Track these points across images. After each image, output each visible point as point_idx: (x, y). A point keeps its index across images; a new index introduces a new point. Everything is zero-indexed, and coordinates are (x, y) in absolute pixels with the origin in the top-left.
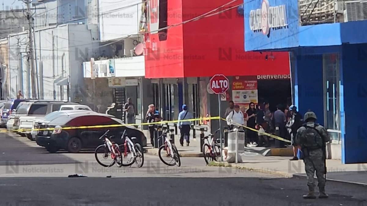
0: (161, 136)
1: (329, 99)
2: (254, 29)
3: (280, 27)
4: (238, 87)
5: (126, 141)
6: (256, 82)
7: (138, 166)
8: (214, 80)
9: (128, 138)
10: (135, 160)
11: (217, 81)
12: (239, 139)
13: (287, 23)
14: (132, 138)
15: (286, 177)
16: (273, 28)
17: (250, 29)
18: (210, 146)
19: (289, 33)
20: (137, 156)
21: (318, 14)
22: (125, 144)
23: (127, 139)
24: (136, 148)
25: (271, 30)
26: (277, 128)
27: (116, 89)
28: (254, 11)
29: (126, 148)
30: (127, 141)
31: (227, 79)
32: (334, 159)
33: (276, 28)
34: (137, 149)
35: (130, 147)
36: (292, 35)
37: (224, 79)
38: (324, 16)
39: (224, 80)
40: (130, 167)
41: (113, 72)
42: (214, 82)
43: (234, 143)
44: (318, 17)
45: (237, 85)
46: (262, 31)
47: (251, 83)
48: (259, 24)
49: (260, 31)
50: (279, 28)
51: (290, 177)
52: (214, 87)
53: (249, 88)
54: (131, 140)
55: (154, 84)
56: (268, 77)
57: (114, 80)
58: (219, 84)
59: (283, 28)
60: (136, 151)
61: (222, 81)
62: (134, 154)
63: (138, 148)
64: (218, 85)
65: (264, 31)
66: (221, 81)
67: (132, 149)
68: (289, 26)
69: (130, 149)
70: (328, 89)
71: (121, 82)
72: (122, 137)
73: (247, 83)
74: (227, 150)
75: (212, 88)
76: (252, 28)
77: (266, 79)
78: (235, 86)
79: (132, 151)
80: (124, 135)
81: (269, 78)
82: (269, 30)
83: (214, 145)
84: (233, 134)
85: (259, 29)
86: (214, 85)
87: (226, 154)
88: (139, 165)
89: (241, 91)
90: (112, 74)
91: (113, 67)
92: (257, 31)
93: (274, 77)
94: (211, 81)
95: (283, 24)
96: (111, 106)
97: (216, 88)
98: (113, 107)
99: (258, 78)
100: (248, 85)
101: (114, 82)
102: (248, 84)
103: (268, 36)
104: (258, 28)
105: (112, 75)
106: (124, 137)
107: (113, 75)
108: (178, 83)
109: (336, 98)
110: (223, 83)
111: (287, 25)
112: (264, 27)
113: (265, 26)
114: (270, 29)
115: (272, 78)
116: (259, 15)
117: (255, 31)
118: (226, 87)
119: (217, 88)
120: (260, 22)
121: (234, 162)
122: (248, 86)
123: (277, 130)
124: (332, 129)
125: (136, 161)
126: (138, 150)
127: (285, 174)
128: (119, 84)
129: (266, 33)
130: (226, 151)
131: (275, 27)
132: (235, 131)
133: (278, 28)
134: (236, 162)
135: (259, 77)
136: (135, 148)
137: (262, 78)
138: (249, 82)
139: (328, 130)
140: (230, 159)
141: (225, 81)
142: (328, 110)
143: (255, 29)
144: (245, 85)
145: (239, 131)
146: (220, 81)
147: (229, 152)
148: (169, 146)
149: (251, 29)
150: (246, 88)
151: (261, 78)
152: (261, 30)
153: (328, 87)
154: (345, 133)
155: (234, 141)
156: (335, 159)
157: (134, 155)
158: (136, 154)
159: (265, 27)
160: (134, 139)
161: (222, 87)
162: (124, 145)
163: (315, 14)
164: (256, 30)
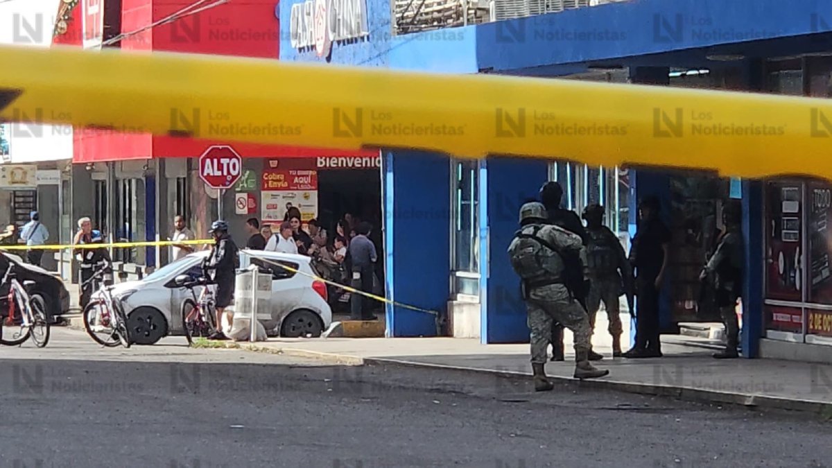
0: (90, 279)
1: (462, 205)
2: (297, 47)
3: (352, 39)
4: (275, 183)
5: (12, 289)
6: (314, 173)
7: (37, 345)
8: (208, 158)
9: (17, 283)
10: (31, 332)
11: (215, 161)
12: (259, 289)
13: (368, 31)
14: (26, 282)
15: (348, 364)
16: (339, 42)
17: (291, 45)
18: (199, 305)
19: (371, 52)
20: (35, 324)
21: (439, 11)
22: (10, 296)
23: (15, 284)
24: (34, 304)
25: (334, 47)
26: (356, 276)
27: (18, 194)
28: (299, 5)
29: (12, 305)
30: (15, 290)
31: (237, 155)
32: (468, 336)
33: (344, 41)
34: (36, 308)
35: (20, 302)
36: (377, 56)
37: (231, 156)
38: (450, 17)
39: (230, 159)
40: (20, 347)
41: (7, 153)
42: (208, 161)
43: (249, 297)
44: (439, 20)
45: (272, 180)
46: (316, 49)
47: (303, 176)
48: (308, 34)
49: (312, 49)
50: (350, 41)
51: (356, 364)
52: (208, 174)
53: (297, 187)
54: (23, 286)
55: (97, 181)
56: (342, 161)
57: (12, 173)
58: (220, 167)
59: (359, 40)
60: (34, 312)
61: (227, 160)
62: (29, 318)
63: (38, 303)
64: (218, 170)
65: (320, 49)
66: (224, 161)
67: (25, 307)
68: (371, 36)
69: (22, 307)
70: (461, 181)
71: (28, 179)
72: (4, 280)
73: (294, 176)
74: (233, 312)
75: (205, 174)
76: (294, 43)
77: (338, 167)
78: (267, 181)
79: (25, 313)
80: (8, 276)
81: (345, 165)
82: (329, 47)
83: (206, 303)
84: (246, 276)
85: (309, 44)
86: (208, 168)
87: (230, 321)
88: (39, 343)
89: (281, 193)
90: (6, 156)
91: (7, 142)
92: (306, 49)
93: (355, 163)
94: (202, 160)
95: (359, 32)
96: (6, 231)
97: (214, 176)
98: (10, 233)
99: (319, 165)
100: (296, 180)
101: (13, 178)
102: (296, 178)
103: (329, 59)
104: (307, 43)
105: (4, 159)
106: (7, 280)
107: (8, 158)
108: (145, 176)
109: (476, 203)
110: (228, 165)
111: (367, 33)
112: (318, 39)
113: (322, 38)
114: (332, 43)
115: (350, 165)
116: (309, 14)
117: (300, 49)
118: (234, 173)
119: (216, 174)
120: (312, 29)
121: (248, 339)
122: (296, 183)
123: (356, 280)
124: (466, 269)
125: (33, 333)
126: (38, 310)
127: (348, 358)
128: (24, 183)
129: (323, 53)
130: (230, 315)
131: (341, 38)
132: (252, 271)
133: (348, 40)
134: (252, 339)
135: (321, 163)
136: (31, 303)
137: (328, 165)
138: (299, 173)
139: (459, 274)
140: (238, 333)
141: (234, 160)
142: (459, 229)
143: (301, 46)
144: (289, 179)
145: (260, 271)
146: (222, 161)
147: (238, 315)
148: (107, 303)
149: (293, 46)
150: (292, 188)
151: (325, 166)
152: (313, 47)
153: (460, 178)
154: (488, 276)
155: (248, 291)
156: (471, 336)
157: (30, 321)
158: (32, 318)
159: (320, 40)
160: (29, 285)
161: (225, 173)
162: (7, 299)
163: (432, 12)
164: (304, 48)
